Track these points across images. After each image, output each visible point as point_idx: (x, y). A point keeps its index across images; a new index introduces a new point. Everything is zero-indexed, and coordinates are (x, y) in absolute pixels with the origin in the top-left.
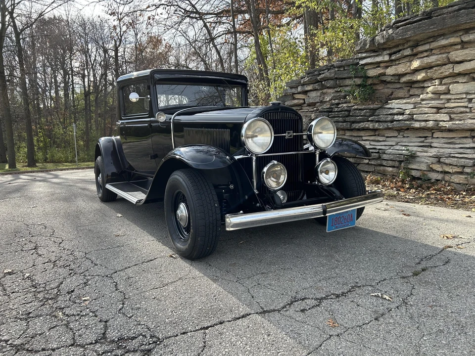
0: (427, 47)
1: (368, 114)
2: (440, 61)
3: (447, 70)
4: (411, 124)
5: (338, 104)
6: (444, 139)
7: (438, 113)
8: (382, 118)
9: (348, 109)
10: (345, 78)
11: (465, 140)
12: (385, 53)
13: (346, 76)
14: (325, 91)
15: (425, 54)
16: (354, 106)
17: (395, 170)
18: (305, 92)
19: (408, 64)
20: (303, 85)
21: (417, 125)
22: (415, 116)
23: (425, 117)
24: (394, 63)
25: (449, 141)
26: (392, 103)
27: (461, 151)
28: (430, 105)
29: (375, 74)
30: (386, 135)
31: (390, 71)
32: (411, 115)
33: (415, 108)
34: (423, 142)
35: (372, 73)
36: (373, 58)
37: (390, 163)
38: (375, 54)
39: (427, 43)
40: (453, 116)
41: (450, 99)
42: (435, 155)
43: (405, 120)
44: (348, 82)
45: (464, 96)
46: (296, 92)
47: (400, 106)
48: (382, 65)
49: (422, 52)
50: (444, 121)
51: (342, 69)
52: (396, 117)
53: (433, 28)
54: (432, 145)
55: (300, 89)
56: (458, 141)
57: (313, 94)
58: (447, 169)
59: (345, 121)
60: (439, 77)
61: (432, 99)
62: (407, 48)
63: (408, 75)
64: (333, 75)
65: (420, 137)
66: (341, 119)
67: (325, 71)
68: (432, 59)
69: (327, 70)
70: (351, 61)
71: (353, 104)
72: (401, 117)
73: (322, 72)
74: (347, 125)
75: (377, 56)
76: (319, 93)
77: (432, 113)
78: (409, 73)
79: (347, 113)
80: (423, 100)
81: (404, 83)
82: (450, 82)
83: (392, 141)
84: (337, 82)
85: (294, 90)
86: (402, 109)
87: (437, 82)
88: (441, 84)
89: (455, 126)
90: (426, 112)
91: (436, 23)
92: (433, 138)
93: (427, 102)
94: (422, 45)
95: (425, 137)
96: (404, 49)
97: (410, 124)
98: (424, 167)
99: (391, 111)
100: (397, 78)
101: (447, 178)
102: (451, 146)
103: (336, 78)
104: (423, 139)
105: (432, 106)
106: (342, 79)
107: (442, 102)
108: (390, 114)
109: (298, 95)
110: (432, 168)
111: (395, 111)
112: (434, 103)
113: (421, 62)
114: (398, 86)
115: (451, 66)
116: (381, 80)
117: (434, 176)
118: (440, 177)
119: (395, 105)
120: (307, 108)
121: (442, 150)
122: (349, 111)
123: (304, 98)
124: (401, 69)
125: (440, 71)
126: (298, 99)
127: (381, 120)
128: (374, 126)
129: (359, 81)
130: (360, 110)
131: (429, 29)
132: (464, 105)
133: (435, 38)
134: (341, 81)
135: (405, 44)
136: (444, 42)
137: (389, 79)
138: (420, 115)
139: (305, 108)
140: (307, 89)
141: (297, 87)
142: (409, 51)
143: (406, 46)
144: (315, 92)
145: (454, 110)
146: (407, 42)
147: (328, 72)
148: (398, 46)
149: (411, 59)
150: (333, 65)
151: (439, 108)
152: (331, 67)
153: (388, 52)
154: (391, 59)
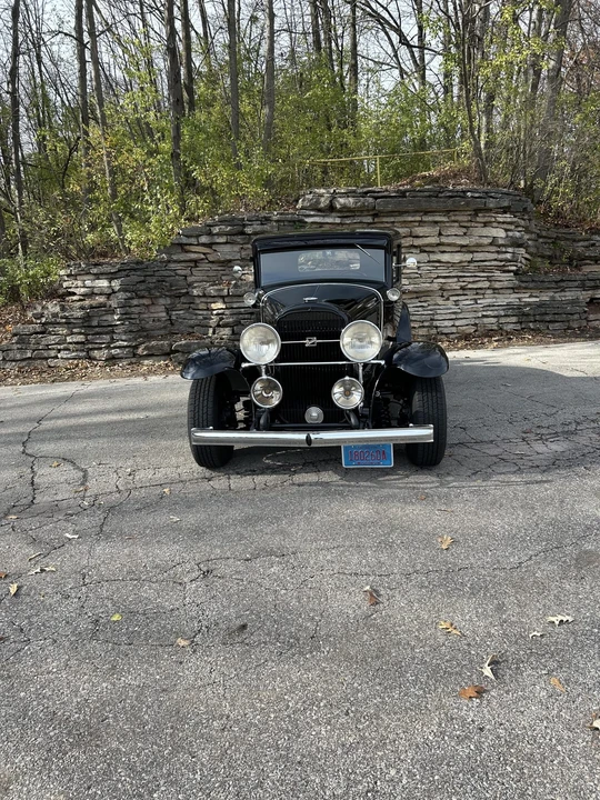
0: (392, 219)
2: (405, 233)
3: (409, 241)
12: (333, 214)
15: (387, 225)
18: (211, 245)
20: (213, 235)
24: (345, 227)
36: (321, 218)
38: (322, 214)
39: (393, 216)
40: (410, 280)
46: (195, 243)
48: (326, 226)
49: (382, 223)
50: (405, 285)
51: (282, 224)
53: (412, 207)
55: (204, 239)
57: (227, 248)
62: (367, 216)
67: (254, 223)
73: (249, 223)
75: (324, 216)
76: (237, 248)
85: (193, 241)
89: (416, 289)
94: (384, 216)
96: (361, 216)
109: (197, 247)
115: (412, 238)
120: (210, 265)
123: (206, 252)
126: (195, 252)
131: (408, 206)
133: (401, 213)
136: (410, 219)
139: (205, 266)
140: (218, 241)
141: (198, 236)
142: (369, 220)
143: (365, 213)
144: (228, 246)
145: (412, 276)
146: (368, 211)
147: (262, 224)
148: (355, 212)
149: (364, 226)
150: (265, 217)
152: (262, 218)
153: (340, 215)
154: (343, 222)
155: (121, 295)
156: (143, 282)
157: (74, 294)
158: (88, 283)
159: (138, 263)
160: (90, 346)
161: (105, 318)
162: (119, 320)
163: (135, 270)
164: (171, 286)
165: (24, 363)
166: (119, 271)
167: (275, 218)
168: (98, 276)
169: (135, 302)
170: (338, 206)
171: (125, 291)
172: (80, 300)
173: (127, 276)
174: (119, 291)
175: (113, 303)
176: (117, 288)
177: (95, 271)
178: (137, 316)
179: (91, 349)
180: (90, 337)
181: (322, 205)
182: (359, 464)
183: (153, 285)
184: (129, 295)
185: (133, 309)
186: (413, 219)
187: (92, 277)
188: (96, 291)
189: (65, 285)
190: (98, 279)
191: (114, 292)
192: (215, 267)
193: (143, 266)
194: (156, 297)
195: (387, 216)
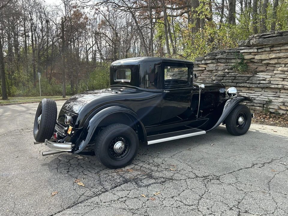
0: (279, 48)
1: (246, 79)
2: (285, 56)
5: (229, 73)
6: (286, 94)
7: (283, 81)
8: (254, 81)
9: (235, 76)
10: (231, 59)
12: (255, 48)
13: (232, 58)
14: (219, 64)
15: (278, 52)
16: (238, 74)
17: (261, 108)
18: (206, 64)
19: (268, 55)
20: (205, 60)
21: (273, 86)
22: (272, 82)
23: (277, 82)
24: (259, 53)
26: (259, 74)
28: (280, 77)
29: (249, 58)
30: (255, 90)
31: (257, 57)
32: (270, 81)
33: (271, 77)
34: (275, 94)
35: (247, 57)
36: (248, 50)
37: (258, 105)
38: (249, 48)
39: (279, 46)
42: (282, 101)
43: (266, 84)
44: (233, 61)
46: (201, 63)
47: (263, 76)
48: (252, 53)
51: (230, 54)
52: (262, 82)
53: (283, 41)
54: (280, 96)
55: (203, 62)
57: (211, 65)
59: (233, 82)
60: (284, 63)
61: (280, 74)
62: (267, 47)
63: (267, 60)
64: (225, 57)
65: (273, 92)
66: (230, 81)
67: (220, 54)
68: (281, 55)
69: (221, 54)
70: (236, 50)
71: (237, 74)
72: (264, 82)
73: (218, 54)
74: (234, 84)
75: (250, 49)
76: (215, 65)
77: (280, 81)
78: (268, 59)
79: (234, 78)
80: (276, 74)
81: (265, 63)
83: (259, 93)
84: (227, 60)
85: (199, 62)
87: (283, 66)
88: (285, 67)
90: (277, 80)
91: (285, 39)
92: (280, 92)
93: (278, 75)
95: (276, 92)
96: (265, 47)
97: (269, 85)
98: (276, 108)
99: (259, 79)
100: (261, 61)
103: (227, 59)
104: (275, 93)
106: (230, 59)
107: (286, 75)
108: (258, 80)
109: (202, 65)
110: (280, 108)
111: (261, 79)
112: (282, 76)
113: (275, 55)
114: (261, 64)
116: (251, 61)
117: (281, 112)
118: (284, 112)
119: (261, 75)
120: (207, 72)
121: (286, 99)
122: (235, 77)
123: (205, 67)
124: (263, 57)
125: (285, 61)
126: (201, 67)
127: (253, 83)
128: (249, 85)
129: (239, 61)
130: (242, 77)
131: (281, 41)
134: (229, 60)
135: (267, 45)
137: (256, 61)
138: (275, 82)
139: (205, 72)
140: (207, 62)
141: (201, 61)
142: (269, 49)
144: (212, 64)
147: (222, 54)
148: (262, 45)
149: (269, 53)
150: (224, 51)
151: (284, 79)
152: (223, 52)
153: (257, 48)
154: (258, 51)
170: (251, 44)
173: (176, 76)
181: (246, 44)
192: (209, 73)
193: (183, 73)
195: (276, 47)
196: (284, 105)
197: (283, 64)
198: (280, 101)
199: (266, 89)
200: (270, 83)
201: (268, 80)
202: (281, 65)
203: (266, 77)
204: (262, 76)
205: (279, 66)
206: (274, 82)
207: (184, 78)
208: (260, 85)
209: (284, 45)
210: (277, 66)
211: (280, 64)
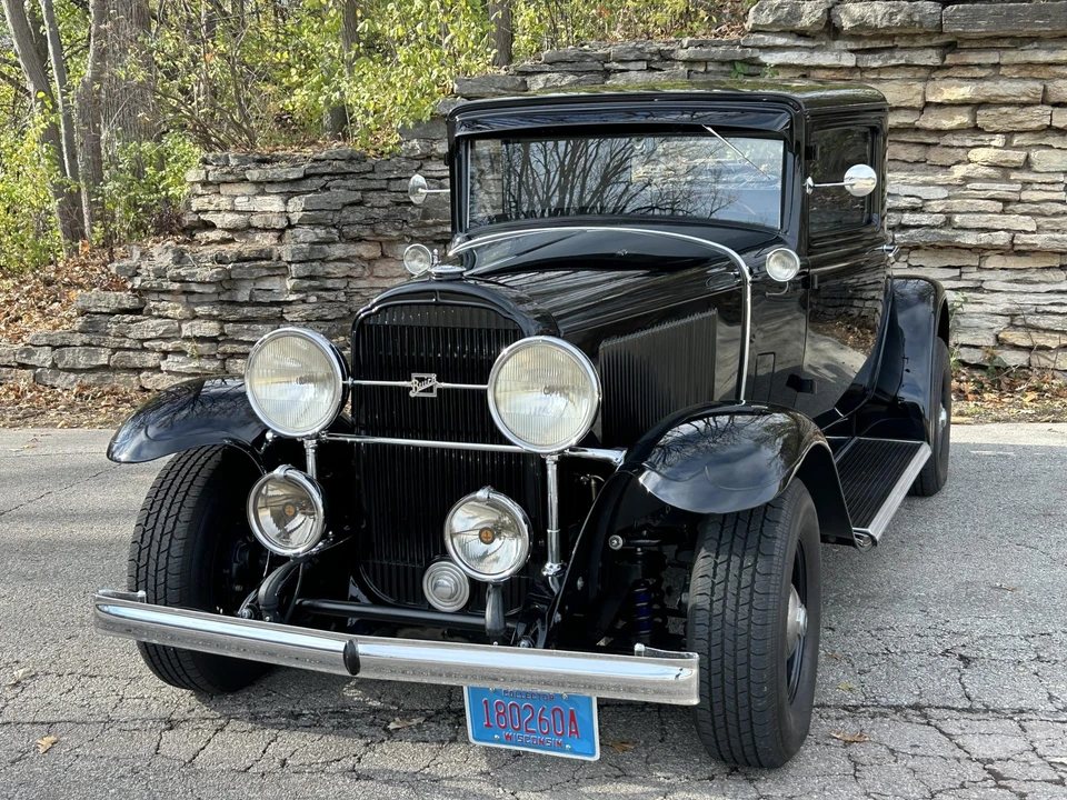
0: (993, 58)
2: (1028, 96)
3: (1039, 116)
4: (957, 236)
6: (1008, 273)
7: (1003, 212)
11: (1050, 275)
12: (839, 44)
19: (919, 86)
21: (970, 239)
22: (958, 217)
23: (981, 221)
25: (1019, 277)
27: (1057, 298)
28: (992, 193)
32: (948, 213)
33: (951, 197)
34: (959, 278)
36: (805, 54)
39: (992, 49)
40: (1041, 220)
41: (1030, 183)
42: (1007, 309)
45: (1062, 179)
47: (910, 190)
48: (819, 74)
49: (967, 66)
50: (1026, 232)
51: (703, 70)
52: (908, 218)
53: (1044, 25)
54: (986, 286)
56: (1037, 277)
58: (1041, 340)
60: (1009, 129)
61: (989, 179)
62: (926, 48)
63: (903, 112)
65: (949, 267)
67: (631, 66)
70: (739, 50)
72: (924, 219)
75: (812, 49)
77: (995, 213)
80: (967, 179)
82: (1031, 143)
86: (919, 198)
87: (999, 140)
88: (1007, 146)
89: (1055, 244)
90: (982, 208)
91: (1050, 16)
92: (980, 268)
93: (985, 186)
94: (971, 49)
95: (965, 267)
96: (911, 48)
97: (953, 236)
98: (988, 341)
101: (1041, 360)
102: (1031, 288)
104: (957, 272)
105: (996, 196)
107: (1015, 187)
110: (1003, 340)
111: (904, 202)
112: (1000, 189)
113: (976, 90)
115: (1048, 109)
117: (1013, 359)
118: (1024, 359)
119: (899, 185)
121: (1016, 299)
131: (1032, 24)
132: (1060, 198)
133: (1018, 41)
136: (1042, 56)
138: (971, 216)
142: (931, 58)
143: (922, 42)
145: (1044, 207)
146: (928, 35)
147: (650, 69)
148: (892, 37)
149: (918, 75)
150: (659, 52)
151: (1006, 202)
152: (652, 54)
153: (853, 46)
154: (860, 65)
155: (306, 234)
156: (360, 203)
157: (210, 226)
158: (241, 203)
159: (351, 159)
160: (229, 348)
161: (266, 285)
162: (295, 290)
163: (344, 175)
164: (426, 215)
165: (91, 378)
166: (307, 176)
167: (683, 54)
168: (262, 186)
169: (337, 250)
170: (847, 24)
171: (315, 224)
172: (224, 241)
173: (325, 188)
174: (301, 223)
175: (286, 252)
176: (295, 218)
177: (254, 174)
178: (339, 284)
179: (233, 355)
180: (229, 328)
181: (805, 22)
182: (508, 739)
183: (383, 212)
184: (321, 232)
185: (330, 268)
186: (1050, 57)
187: (249, 189)
188: (256, 221)
189: (196, 204)
190: (263, 193)
191: (290, 226)
193: (365, 167)
194: (391, 242)
195: (979, 50)
196: (1012, 325)
197: (995, 133)
198: (999, 309)
199: (913, 254)
200: (948, 223)
201: (941, 208)
202: (982, 137)
203: (924, 192)
204: (904, 188)
205: (969, 143)
206: (973, 220)
207: (386, 202)
208: (911, 237)
209: (1022, 44)
210: (955, 143)
211: (977, 129)
